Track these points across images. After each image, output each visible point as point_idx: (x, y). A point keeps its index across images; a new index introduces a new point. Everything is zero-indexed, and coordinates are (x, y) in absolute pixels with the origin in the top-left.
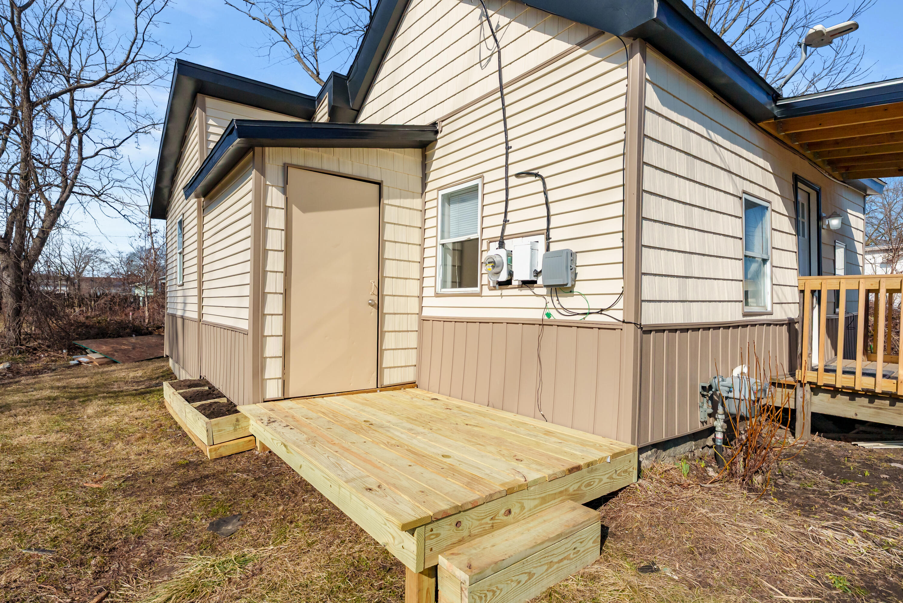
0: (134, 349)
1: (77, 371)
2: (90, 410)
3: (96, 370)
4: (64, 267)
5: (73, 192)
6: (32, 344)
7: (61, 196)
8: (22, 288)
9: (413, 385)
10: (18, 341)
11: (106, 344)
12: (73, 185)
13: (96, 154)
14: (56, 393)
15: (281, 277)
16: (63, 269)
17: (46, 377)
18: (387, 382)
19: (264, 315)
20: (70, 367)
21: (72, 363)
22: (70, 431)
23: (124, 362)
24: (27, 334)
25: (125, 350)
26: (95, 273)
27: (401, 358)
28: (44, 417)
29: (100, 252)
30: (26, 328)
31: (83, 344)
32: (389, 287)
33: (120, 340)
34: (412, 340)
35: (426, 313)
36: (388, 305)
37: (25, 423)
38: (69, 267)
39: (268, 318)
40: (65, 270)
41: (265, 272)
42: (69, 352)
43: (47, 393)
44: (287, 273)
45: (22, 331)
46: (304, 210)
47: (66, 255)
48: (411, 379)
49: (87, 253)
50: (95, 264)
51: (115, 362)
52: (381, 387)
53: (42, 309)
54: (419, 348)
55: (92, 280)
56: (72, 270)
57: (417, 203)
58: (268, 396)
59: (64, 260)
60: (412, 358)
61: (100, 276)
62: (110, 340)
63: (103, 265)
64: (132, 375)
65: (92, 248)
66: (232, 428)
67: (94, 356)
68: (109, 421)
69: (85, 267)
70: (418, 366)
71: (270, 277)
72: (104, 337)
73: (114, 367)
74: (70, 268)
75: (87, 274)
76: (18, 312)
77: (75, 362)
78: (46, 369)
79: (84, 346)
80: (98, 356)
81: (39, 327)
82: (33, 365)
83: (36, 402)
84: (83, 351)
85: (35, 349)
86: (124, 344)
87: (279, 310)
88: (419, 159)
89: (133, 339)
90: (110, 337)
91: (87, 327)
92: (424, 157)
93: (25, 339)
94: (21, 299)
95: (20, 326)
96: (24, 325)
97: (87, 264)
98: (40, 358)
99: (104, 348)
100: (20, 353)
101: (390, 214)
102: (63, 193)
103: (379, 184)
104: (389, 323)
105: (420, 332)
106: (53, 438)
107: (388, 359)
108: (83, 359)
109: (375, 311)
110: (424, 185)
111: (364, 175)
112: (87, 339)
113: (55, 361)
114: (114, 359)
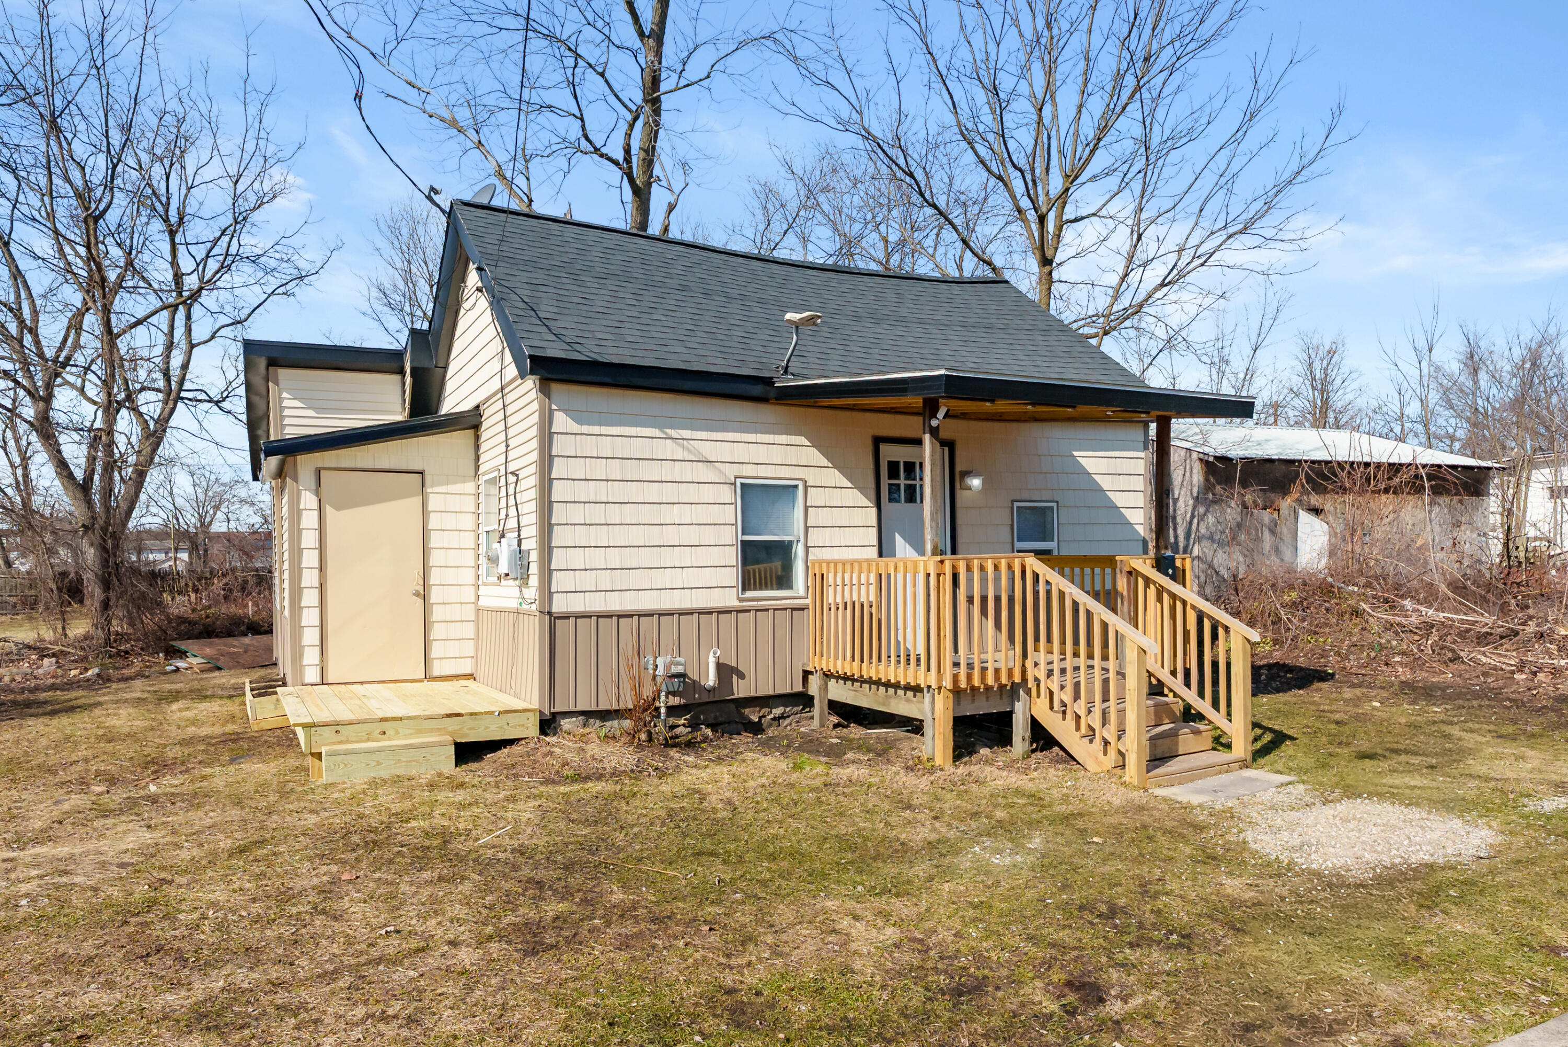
0: (246, 652)
1: (174, 677)
2: (175, 706)
3: (195, 676)
4: (179, 515)
5: (182, 398)
6: (123, 648)
7: (163, 410)
8: (109, 574)
9: (471, 676)
10: (107, 642)
11: (210, 645)
12: (180, 389)
13: (213, 337)
14: (145, 695)
15: (316, 572)
16: (177, 519)
17: (138, 683)
18: (436, 672)
19: (301, 608)
20: (166, 673)
21: (169, 668)
22: (153, 720)
23: (230, 669)
24: (117, 633)
25: (234, 653)
26: (232, 525)
27: (453, 649)
28: (131, 710)
29: (239, 485)
30: (116, 626)
31: (182, 645)
32: (435, 577)
33: (230, 640)
34: (469, 630)
35: (483, 602)
36: (435, 595)
37: (115, 715)
38: (189, 516)
39: (305, 610)
40: (181, 520)
41: (300, 569)
42: (166, 656)
43: (138, 695)
44: (322, 568)
45: (112, 629)
46: (338, 507)
47: (182, 493)
48: (468, 671)
49: (217, 488)
50: (232, 508)
51: (219, 669)
52: (428, 677)
53: (133, 600)
54: (477, 639)
55: (228, 537)
56: (193, 521)
57: (470, 487)
58: (307, 681)
59: (180, 502)
60: (469, 648)
61: (240, 529)
62: (216, 640)
63: (247, 510)
64: (232, 681)
65: (225, 479)
66: (273, 707)
67: (194, 661)
68: (188, 714)
69: (215, 514)
70: (475, 658)
71: (306, 573)
72: (210, 637)
73: (217, 674)
74: (190, 520)
75: (219, 526)
76: (106, 605)
77: (173, 668)
78: (139, 675)
79: (183, 648)
80: (199, 660)
81: (132, 624)
82: (124, 671)
83: (126, 701)
84: (183, 654)
85: (127, 652)
86: (234, 646)
87: (316, 602)
88: (472, 441)
89: (248, 640)
90: (217, 636)
91: (190, 623)
92: (477, 437)
93: (115, 641)
94: (109, 589)
95: (109, 623)
96: (114, 622)
97: (217, 508)
98: (133, 663)
99: (208, 651)
100: (110, 657)
101: (434, 502)
102: (166, 402)
103: (422, 473)
104: (437, 614)
105: (477, 621)
106: (136, 723)
107: (436, 650)
108: (181, 664)
109: (420, 602)
110: (477, 467)
111: (404, 467)
112: (189, 639)
113: (151, 667)
114: (219, 664)
